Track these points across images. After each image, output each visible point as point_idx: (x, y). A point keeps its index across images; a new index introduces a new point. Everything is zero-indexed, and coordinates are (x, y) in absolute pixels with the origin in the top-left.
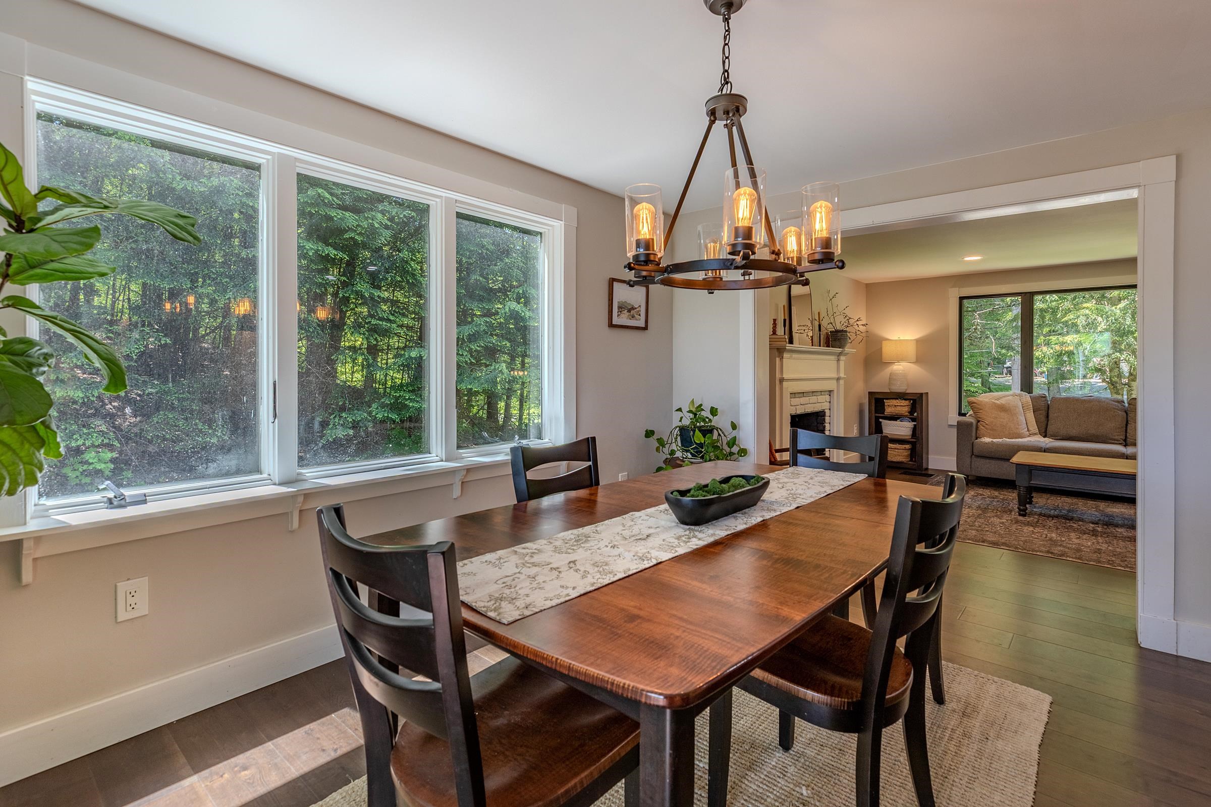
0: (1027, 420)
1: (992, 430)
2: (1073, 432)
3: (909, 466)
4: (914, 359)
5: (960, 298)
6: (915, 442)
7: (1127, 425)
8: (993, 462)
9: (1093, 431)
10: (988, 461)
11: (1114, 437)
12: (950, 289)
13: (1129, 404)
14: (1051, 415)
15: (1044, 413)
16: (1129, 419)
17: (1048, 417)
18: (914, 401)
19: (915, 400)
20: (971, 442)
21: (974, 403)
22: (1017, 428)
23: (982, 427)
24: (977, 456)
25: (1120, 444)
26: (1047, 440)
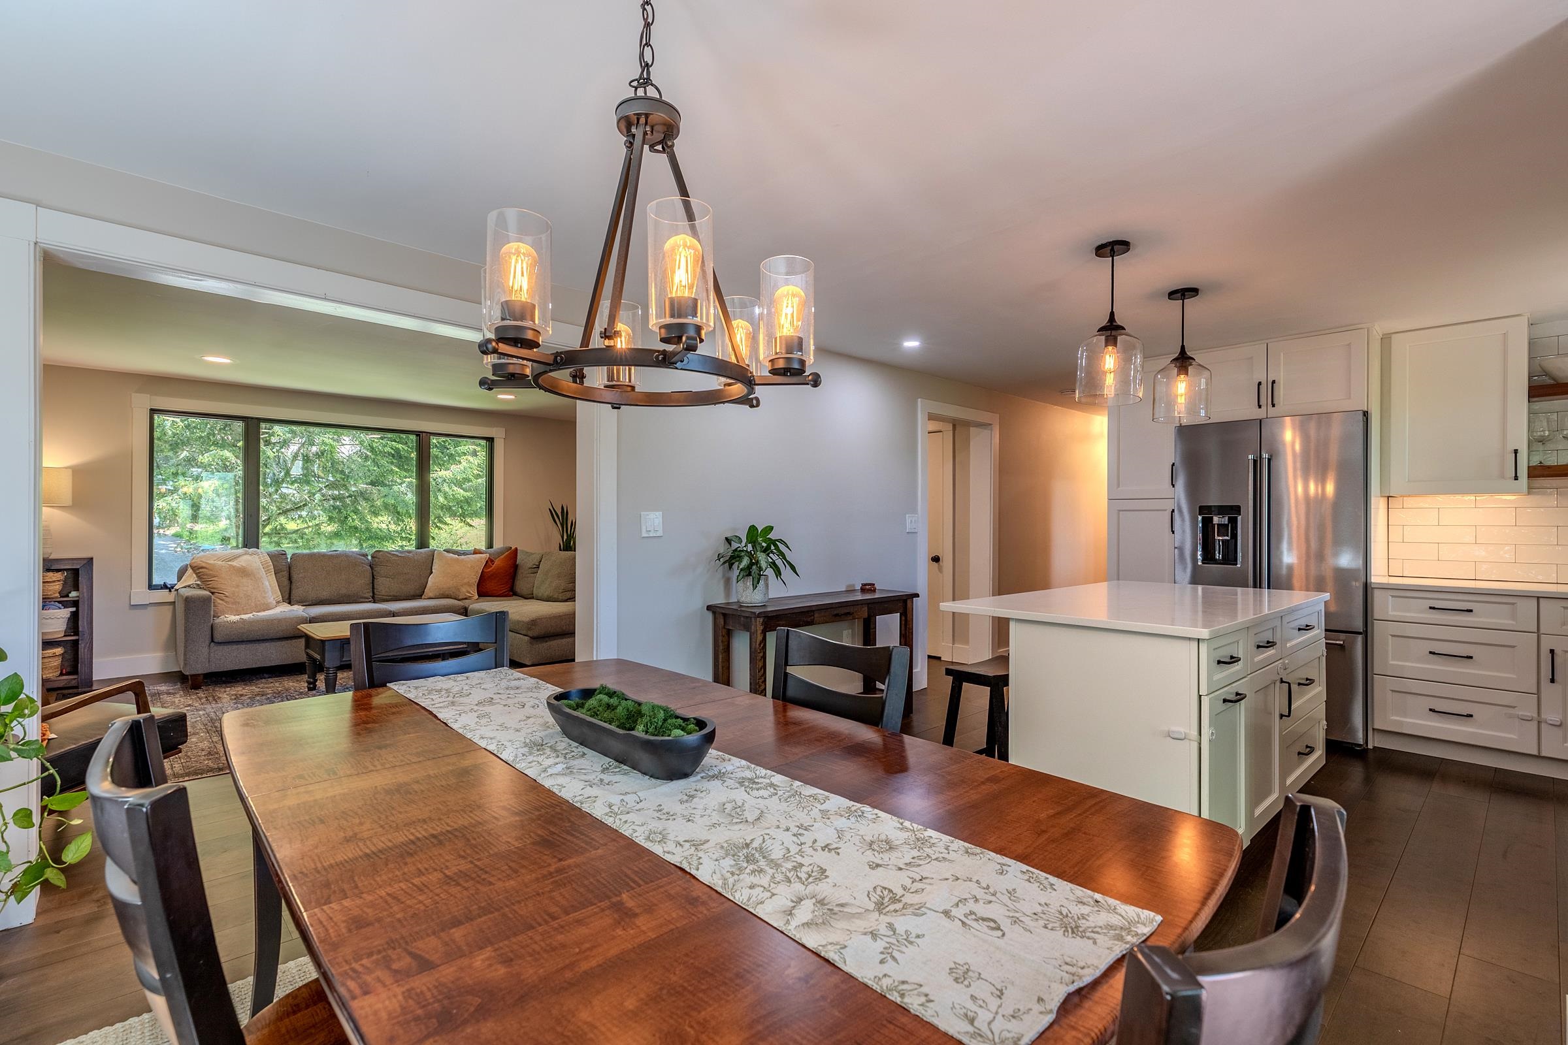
0: (270, 587)
1: (235, 603)
2: (325, 594)
3: (61, 685)
4: (68, 501)
5: (152, 410)
6: (77, 641)
7: (373, 580)
8: (243, 646)
9: (344, 591)
10: (235, 647)
11: (365, 596)
12: (134, 395)
13: (372, 557)
14: (295, 577)
15: (287, 575)
16: (375, 573)
17: (290, 579)
18: (75, 573)
19: (77, 570)
20: (210, 624)
21: (202, 568)
22: (264, 597)
23: (221, 602)
24: (220, 643)
25: (370, 602)
26: (296, 607)
